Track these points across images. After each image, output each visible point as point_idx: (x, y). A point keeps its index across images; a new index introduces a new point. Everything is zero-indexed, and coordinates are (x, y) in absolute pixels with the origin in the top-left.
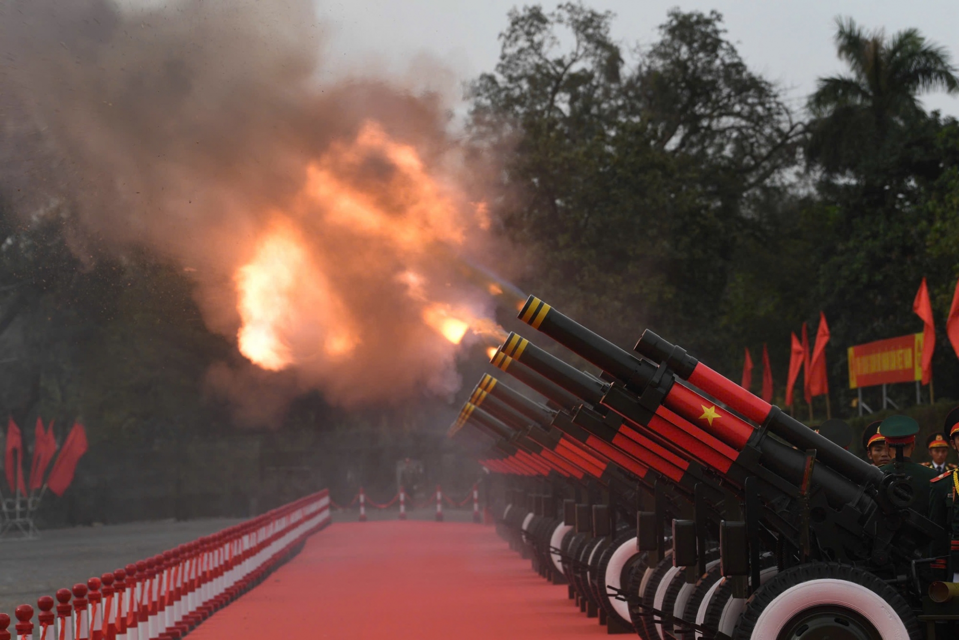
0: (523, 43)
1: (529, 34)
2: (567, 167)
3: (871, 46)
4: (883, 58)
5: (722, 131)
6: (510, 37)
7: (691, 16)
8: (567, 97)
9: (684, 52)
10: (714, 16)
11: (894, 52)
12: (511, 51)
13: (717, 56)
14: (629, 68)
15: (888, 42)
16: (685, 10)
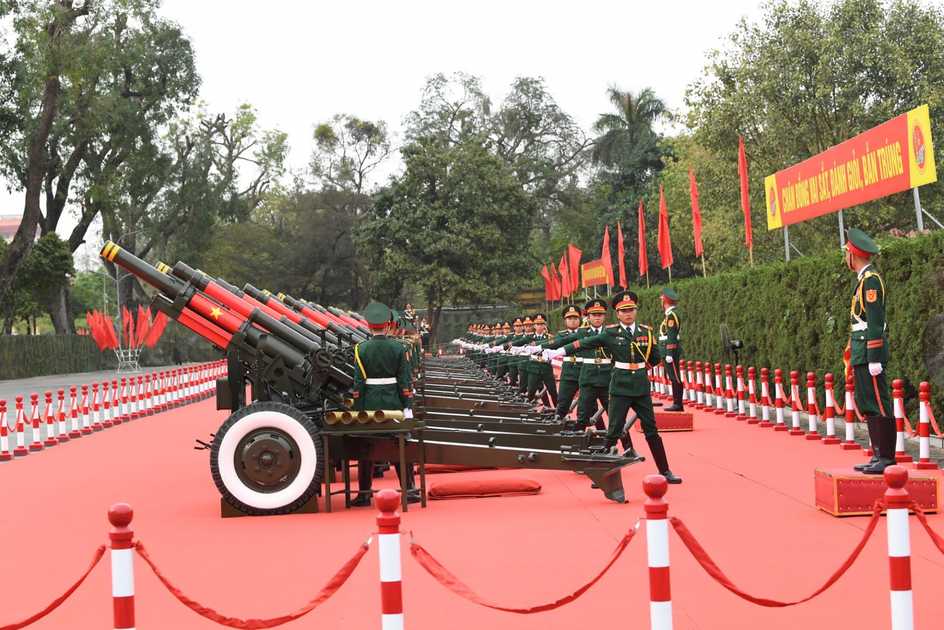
0: (434, 93)
1: (436, 88)
2: (440, 163)
3: (626, 97)
4: (634, 104)
5: (546, 144)
6: (427, 89)
7: (527, 79)
8: (460, 123)
9: (524, 99)
10: (540, 79)
11: (639, 100)
12: (427, 97)
13: (542, 101)
14: (495, 108)
15: (636, 95)
16: (524, 76)
